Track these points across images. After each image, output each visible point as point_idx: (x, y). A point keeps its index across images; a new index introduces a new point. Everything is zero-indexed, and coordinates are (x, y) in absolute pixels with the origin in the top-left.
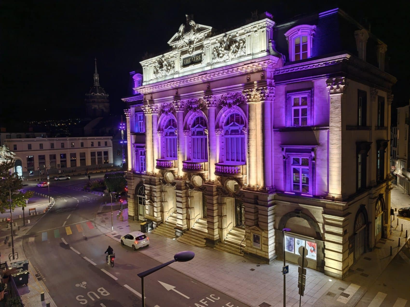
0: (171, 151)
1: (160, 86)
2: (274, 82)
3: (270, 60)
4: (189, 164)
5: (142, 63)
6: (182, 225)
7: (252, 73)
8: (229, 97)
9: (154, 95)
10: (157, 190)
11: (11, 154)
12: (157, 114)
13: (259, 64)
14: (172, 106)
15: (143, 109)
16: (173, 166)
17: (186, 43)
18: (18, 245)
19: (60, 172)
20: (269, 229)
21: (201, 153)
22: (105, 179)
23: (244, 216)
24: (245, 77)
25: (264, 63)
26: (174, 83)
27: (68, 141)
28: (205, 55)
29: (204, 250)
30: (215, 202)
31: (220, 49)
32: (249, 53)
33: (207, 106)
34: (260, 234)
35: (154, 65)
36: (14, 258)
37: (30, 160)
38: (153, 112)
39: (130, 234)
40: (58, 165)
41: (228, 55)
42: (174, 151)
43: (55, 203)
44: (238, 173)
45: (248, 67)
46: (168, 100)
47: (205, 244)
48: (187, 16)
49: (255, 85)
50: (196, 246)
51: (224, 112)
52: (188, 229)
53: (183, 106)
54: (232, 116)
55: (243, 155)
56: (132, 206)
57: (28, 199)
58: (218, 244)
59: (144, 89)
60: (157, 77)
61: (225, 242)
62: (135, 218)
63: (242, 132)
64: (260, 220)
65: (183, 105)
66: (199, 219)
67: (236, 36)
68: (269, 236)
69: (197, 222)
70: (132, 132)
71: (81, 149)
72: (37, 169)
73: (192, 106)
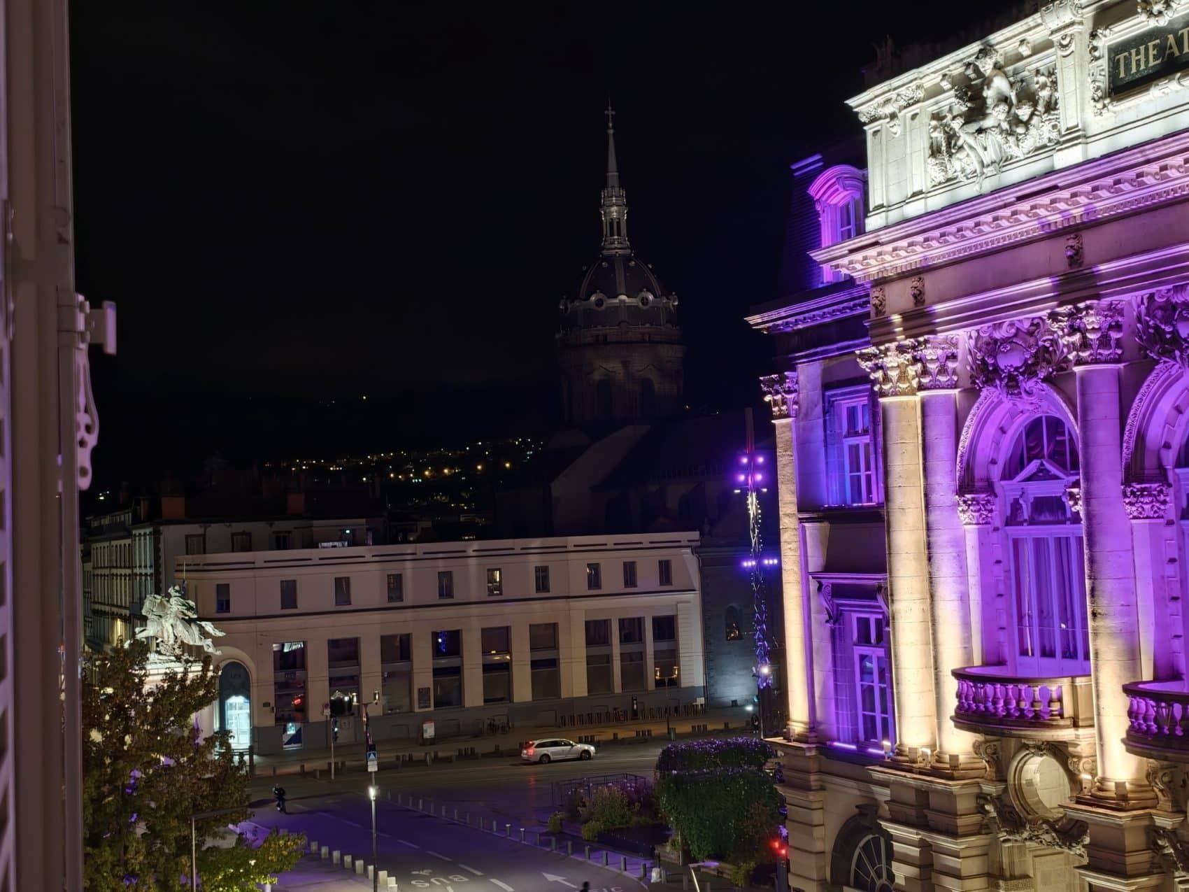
0: (1044, 615)
1: (970, 223)
4: (1170, 705)
5: (864, 103)
9: (931, 284)
10: (970, 866)
11: (204, 634)
12: (956, 392)
14: (1045, 340)
15: (866, 365)
16: (1061, 716)
19: (429, 731)
22: (663, 777)
26: (1053, 202)
27: (472, 562)
35: (929, 107)
37: (290, 663)
38: (925, 380)
40: (420, 691)
42: (1064, 619)
46: (1018, 304)
53: (1115, 335)
57: (275, 880)
59: (872, 252)
60: (950, 175)
65: (1118, 327)
70: (809, 507)
71: (536, 605)
72: (318, 713)
73: (1175, 333)
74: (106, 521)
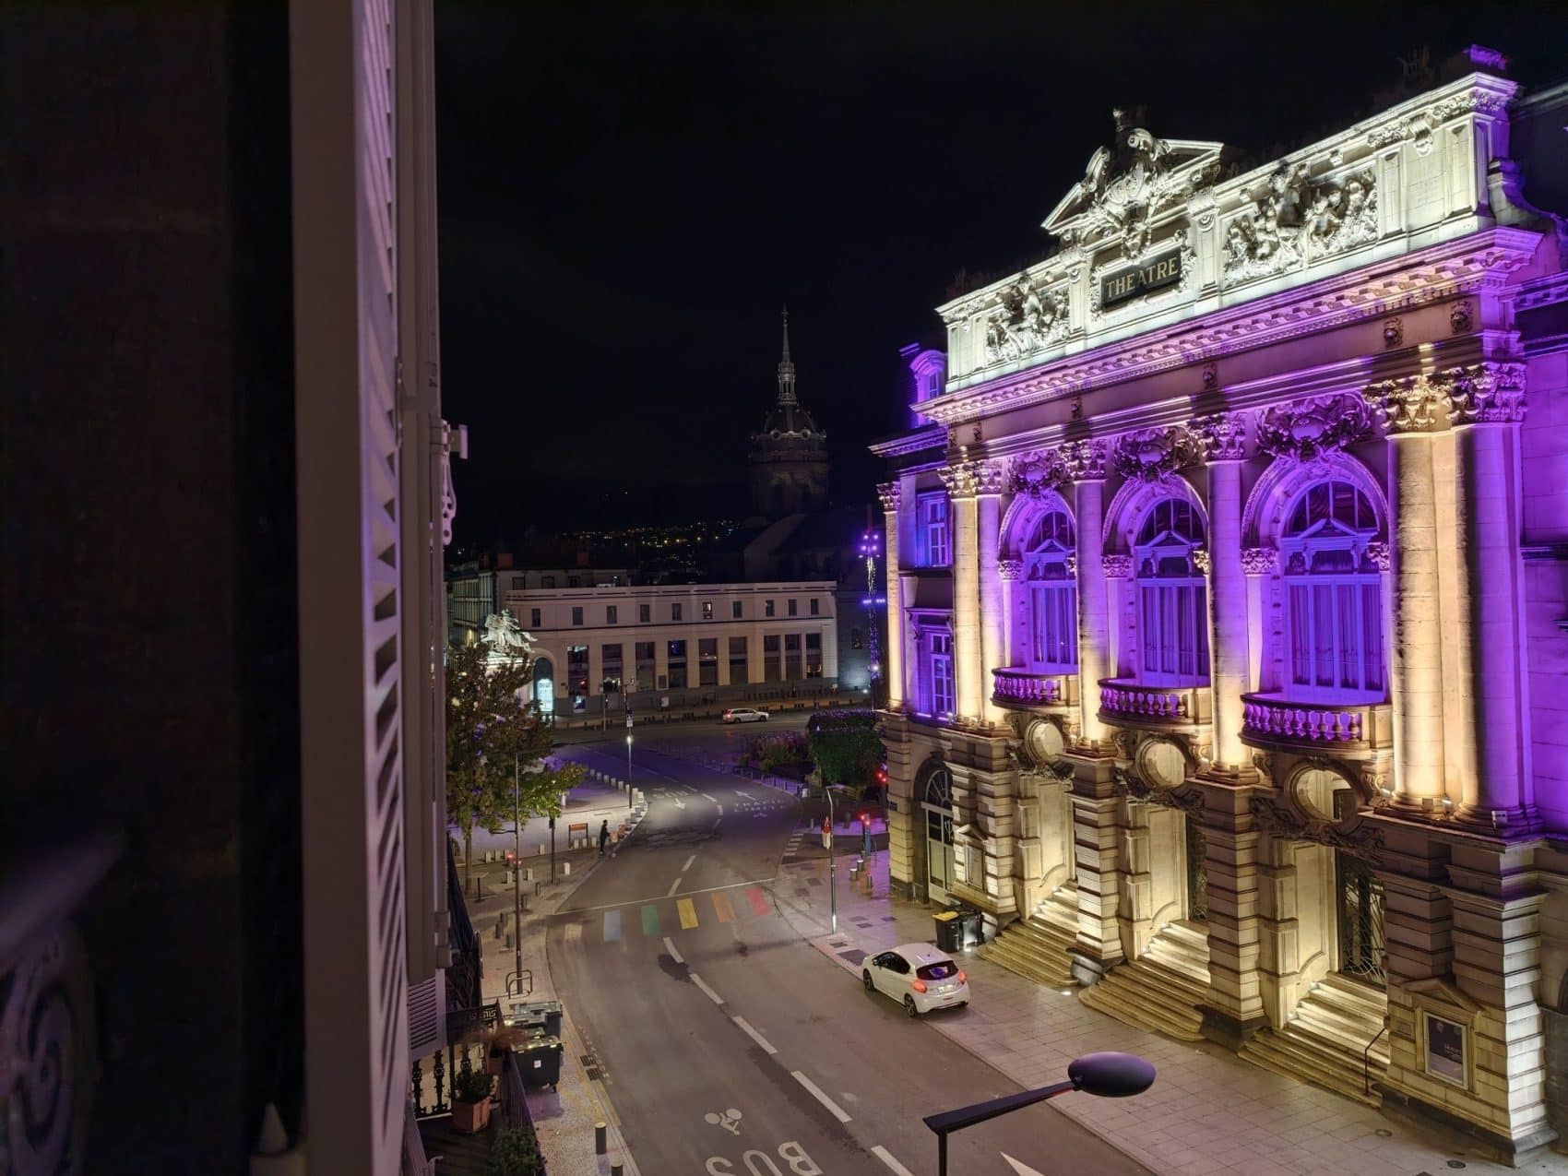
0: (1050, 636)
1: (1012, 389)
2: (1520, 340)
3: (1494, 250)
4: (1127, 693)
5: (946, 311)
6: (1100, 941)
7: (1410, 308)
8: (1301, 416)
9: (986, 427)
10: (1000, 790)
11: (524, 640)
12: (1000, 496)
13: (1438, 271)
14: (1056, 464)
15: (944, 478)
16: (1059, 698)
17: (1117, 218)
18: (534, 945)
19: (666, 702)
20: (1510, 1000)
21: (1180, 649)
22: (811, 733)
23: (1382, 929)
24: (1378, 328)
25: (1467, 262)
26: (1064, 376)
27: (693, 597)
28: (1193, 254)
29: (1195, 1054)
30: (1242, 857)
31: (1257, 226)
32: (1392, 228)
33: (1204, 454)
34: (1462, 1018)
35: (988, 314)
36: (519, 991)
37: (578, 659)
38: (981, 488)
39: (897, 951)
40: (660, 677)
41: (1295, 247)
42: (1063, 639)
43: (646, 809)
44: (1350, 740)
45: (1391, 284)
46: (1040, 441)
47: (1200, 1032)
48: (1117, 114)
49: (1423, 361)
50: (1159, 1032)
51: (1281, 478)
52: (1126, 960)
53: (1100, 461)
54: (1318, 494)
55: (1376, 660)
56: (904, 843)
57: (568, 793)
58: (1259, 1038)
59: (949, 406)
60: (1000, 357)
61: (1291, 1035)
62: (914, 892)
63: (1365, 560)
64: (1460, 954)
65: (1102, 456)
66: (1175, 922)
67: (1330, 167)
68: (1511, 1033)
69: (1162, 936)
70: (906, 567)
71: (735, 626)
72: (596, 689)
73: (1138, 461)
74: (462, 568)
